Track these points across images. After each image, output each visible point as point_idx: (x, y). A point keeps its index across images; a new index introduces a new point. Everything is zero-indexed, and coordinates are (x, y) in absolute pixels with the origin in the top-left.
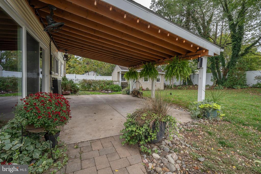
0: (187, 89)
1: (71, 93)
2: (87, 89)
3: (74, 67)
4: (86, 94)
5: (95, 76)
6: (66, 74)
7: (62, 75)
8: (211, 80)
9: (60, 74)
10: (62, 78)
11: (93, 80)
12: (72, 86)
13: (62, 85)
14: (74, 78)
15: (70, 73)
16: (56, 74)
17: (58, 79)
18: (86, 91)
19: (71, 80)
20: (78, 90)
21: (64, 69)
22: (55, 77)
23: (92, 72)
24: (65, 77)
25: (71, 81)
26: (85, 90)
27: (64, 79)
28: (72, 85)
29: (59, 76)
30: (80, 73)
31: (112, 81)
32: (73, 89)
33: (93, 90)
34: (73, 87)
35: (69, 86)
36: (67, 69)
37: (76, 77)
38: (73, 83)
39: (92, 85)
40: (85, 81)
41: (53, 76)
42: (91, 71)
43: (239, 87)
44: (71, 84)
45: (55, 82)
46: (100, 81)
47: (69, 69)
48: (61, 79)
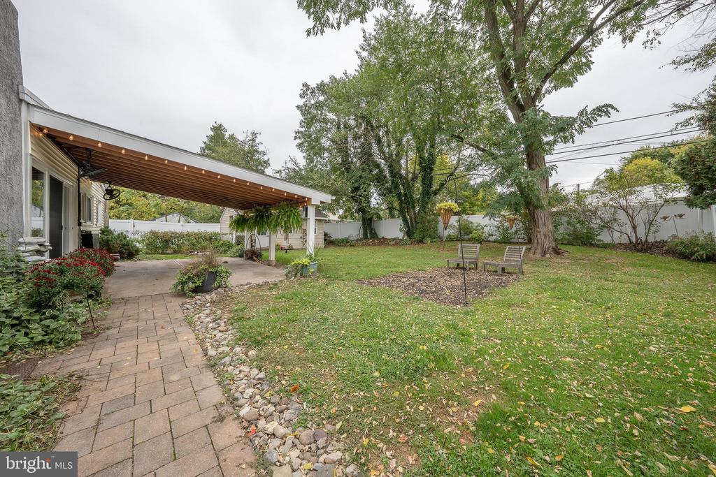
0: (362, 245)
1: (121, 258)
2: (160, 251)
3: (130, 205)
4: (154, 259)
5: (181, 223)
6: (110, 220)
7: (101, 224)
8: (401, 230)
9: (95, 223)
10: (101, 230)
11: (173, 233)
12: (124, 245)
13: (100, 243)
14: (130, 229)
15: (118, 217)
16: (88, 223)
17: (93, 232)
18: (158, 253)
19: (122, 233)
20: (137, 251)
21: (105, 212)
22: (88, 229)
23: (175, 215)
24: (108, 227)
25: (122, 236)
26: (156, 252)
27: (105, 231)
28: (125, 242)
29: (94, 226)
30: (146, 216)
31: (216, 234)
32: (126, 250)
33: (175, 252)
34: (126, 247)
35: (116, 245)
36: (112, 208)
37: (134, 226)
38: (125, 238)
39: (172, 242)
40: (154, 234)
41: (82, 228)
42: (174, 212)
43: (429, 239)
44: (121, 240)
45: (86, 239)
46: (188, 235)
47: (116, 207)
48: (97, 232)
